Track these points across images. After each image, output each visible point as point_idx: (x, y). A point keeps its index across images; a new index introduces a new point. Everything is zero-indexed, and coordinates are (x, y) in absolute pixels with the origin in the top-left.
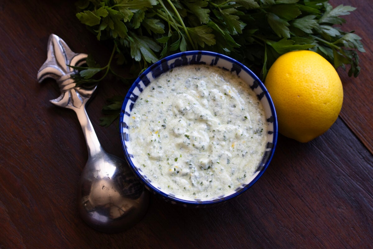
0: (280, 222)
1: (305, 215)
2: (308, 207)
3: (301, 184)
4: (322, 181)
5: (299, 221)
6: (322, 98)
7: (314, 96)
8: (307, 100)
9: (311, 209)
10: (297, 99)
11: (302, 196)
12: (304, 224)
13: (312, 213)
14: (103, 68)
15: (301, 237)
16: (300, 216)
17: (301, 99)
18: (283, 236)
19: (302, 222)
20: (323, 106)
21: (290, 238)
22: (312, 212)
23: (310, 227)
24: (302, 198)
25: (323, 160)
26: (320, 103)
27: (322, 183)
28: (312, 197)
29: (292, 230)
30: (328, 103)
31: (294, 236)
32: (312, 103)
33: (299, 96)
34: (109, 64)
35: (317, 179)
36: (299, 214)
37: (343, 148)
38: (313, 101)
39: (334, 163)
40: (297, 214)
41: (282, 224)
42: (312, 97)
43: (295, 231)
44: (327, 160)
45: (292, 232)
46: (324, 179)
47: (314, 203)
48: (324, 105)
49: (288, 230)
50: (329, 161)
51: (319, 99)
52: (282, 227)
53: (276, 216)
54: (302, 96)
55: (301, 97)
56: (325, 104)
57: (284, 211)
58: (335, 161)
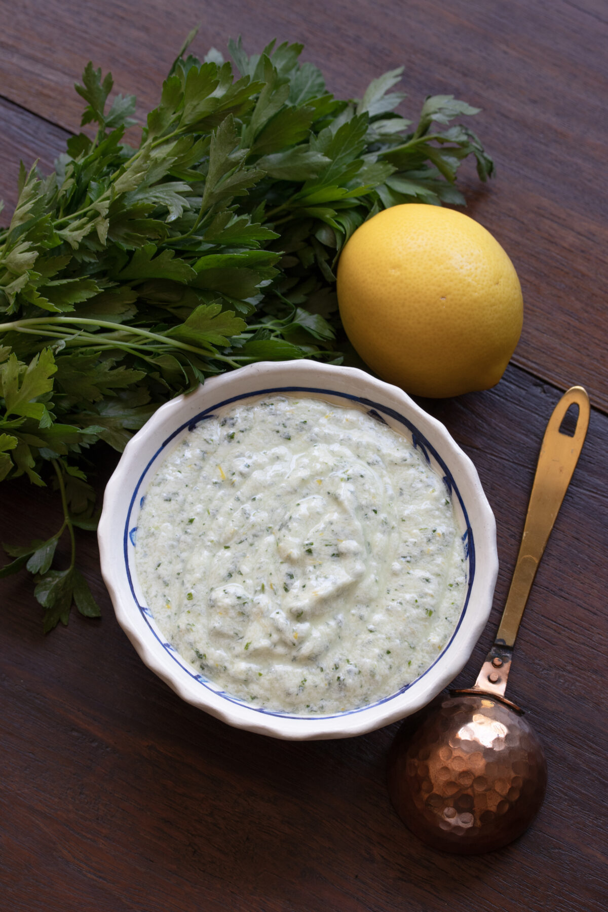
0: (537, 661)
1: (582, 627)
2: (581, 606)
3: (548, 565)
4: (587, 542)
5: (576, 644)
6: (485, 276)
7: (470, 280)
8: (464, 295)
9: (591, 608)
10: (443, 305)
11: (561, 590)
12: (588, 646)
13: (595, 617)
14: (60, 533)
15: (594, 677)
16: (572, 632)
17: (452, 300)
18: (554, 688)
19: (584, 644)
20: (497, 289)
21: (573, 687)
22: (595, 614)
23: (603, 647)
24: (563, 594)
25: (572, 498)
26: (489, 287)
27: (589, 546)
28: (582, 583)
29: (569, 668)
30: (501, 281)
31: (578, 679)
32: (476, 295)
33: (443, 297)
34: (67, 517)
35: (576, 542)
36: (571, 630)
37: (603, 456)
38: (475, 292)
39: (597, 496)
40: (564, 631)
41: (542, 663)
42: (469, 285)
43: (577, 668)
44: (581, 493)
45: (570, 672)
46: (589, 536)
47: (590, 594)
48: (497, 287)
49: (561, 672)
50: (584, 494)
51: (483, 281)
52: (545, 672)
53: (524, 652)
54: (449, 293)
55: (449, 297)
56: (497, 283)
57: (536, 634)
58: (598, 490)
